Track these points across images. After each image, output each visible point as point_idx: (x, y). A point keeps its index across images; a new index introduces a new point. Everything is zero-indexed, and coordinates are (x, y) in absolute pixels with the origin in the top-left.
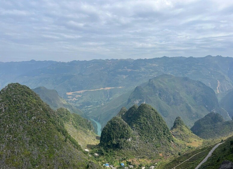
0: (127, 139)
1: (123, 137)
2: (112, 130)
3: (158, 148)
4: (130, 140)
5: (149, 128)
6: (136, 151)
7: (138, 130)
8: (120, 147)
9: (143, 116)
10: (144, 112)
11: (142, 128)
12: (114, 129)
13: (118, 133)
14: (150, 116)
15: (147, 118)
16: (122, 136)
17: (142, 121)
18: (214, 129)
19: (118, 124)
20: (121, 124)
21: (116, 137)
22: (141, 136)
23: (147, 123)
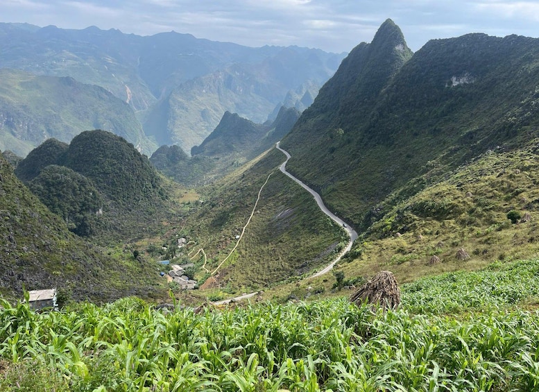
0: (95, 210)
1: (87, 210)
2: (56, 199)
3: (154, 215)
4: (101, 211)
5: (127, 179)
6: (120, 231)
7: (105, 188)
8: (88, 231)
9: (106, 156)
10: (103, 147)
11: (113, 183)
12: (59, 195)
13: (72, 204)
14: (123, 155)
15: (118, 159)
16: (84, 208)
17: (109, 169)
18: (175, 175)
19: (67, 182)
20: (74, 179)
21: (71, 212)
22: (114, 199)
23: (120, 169)
